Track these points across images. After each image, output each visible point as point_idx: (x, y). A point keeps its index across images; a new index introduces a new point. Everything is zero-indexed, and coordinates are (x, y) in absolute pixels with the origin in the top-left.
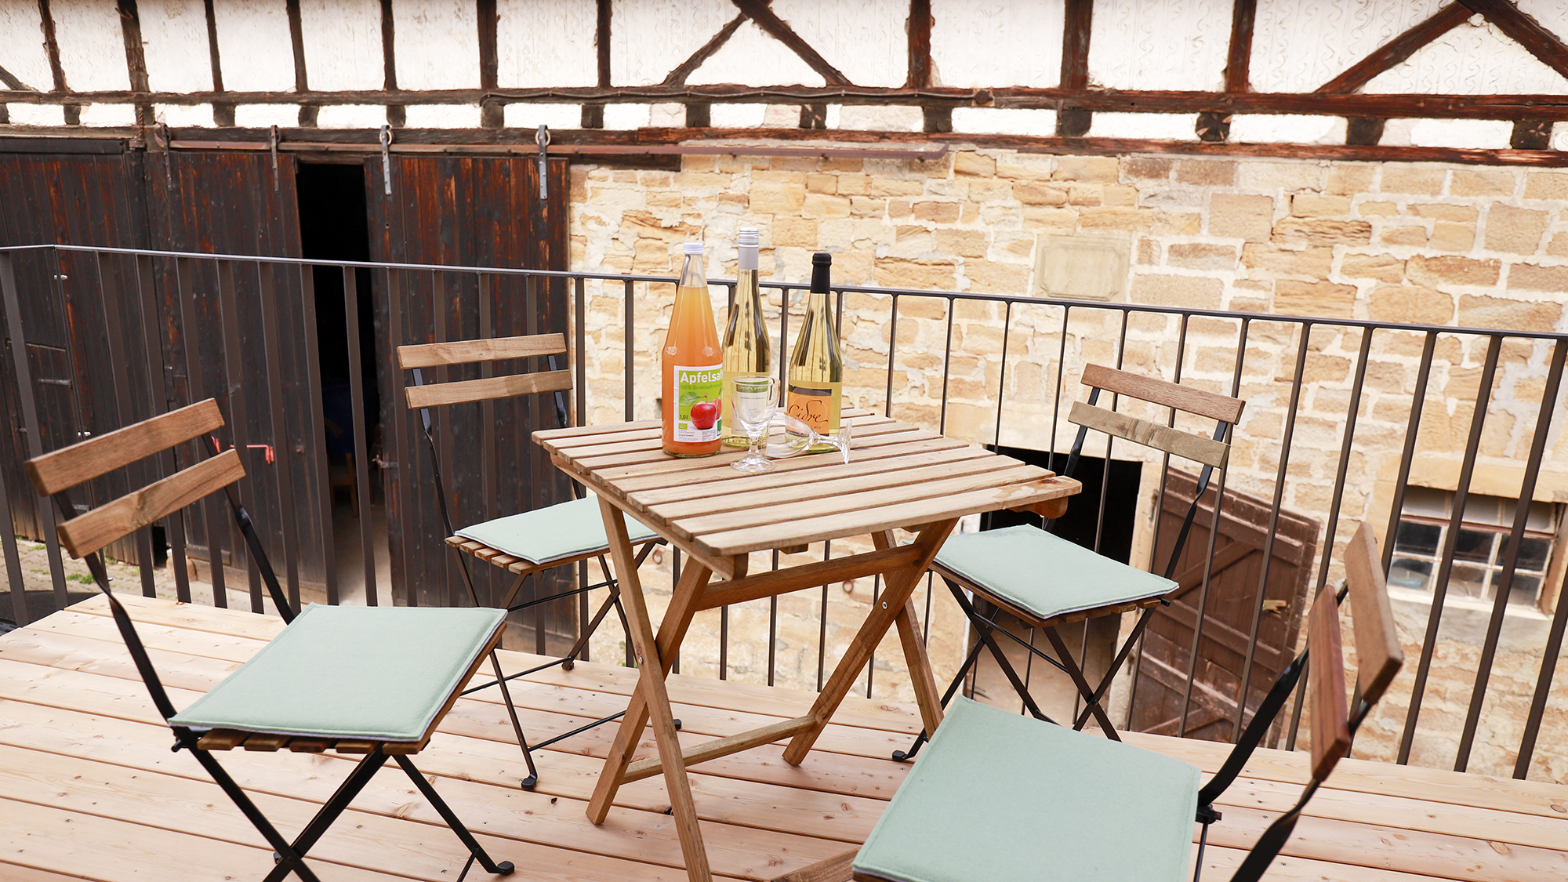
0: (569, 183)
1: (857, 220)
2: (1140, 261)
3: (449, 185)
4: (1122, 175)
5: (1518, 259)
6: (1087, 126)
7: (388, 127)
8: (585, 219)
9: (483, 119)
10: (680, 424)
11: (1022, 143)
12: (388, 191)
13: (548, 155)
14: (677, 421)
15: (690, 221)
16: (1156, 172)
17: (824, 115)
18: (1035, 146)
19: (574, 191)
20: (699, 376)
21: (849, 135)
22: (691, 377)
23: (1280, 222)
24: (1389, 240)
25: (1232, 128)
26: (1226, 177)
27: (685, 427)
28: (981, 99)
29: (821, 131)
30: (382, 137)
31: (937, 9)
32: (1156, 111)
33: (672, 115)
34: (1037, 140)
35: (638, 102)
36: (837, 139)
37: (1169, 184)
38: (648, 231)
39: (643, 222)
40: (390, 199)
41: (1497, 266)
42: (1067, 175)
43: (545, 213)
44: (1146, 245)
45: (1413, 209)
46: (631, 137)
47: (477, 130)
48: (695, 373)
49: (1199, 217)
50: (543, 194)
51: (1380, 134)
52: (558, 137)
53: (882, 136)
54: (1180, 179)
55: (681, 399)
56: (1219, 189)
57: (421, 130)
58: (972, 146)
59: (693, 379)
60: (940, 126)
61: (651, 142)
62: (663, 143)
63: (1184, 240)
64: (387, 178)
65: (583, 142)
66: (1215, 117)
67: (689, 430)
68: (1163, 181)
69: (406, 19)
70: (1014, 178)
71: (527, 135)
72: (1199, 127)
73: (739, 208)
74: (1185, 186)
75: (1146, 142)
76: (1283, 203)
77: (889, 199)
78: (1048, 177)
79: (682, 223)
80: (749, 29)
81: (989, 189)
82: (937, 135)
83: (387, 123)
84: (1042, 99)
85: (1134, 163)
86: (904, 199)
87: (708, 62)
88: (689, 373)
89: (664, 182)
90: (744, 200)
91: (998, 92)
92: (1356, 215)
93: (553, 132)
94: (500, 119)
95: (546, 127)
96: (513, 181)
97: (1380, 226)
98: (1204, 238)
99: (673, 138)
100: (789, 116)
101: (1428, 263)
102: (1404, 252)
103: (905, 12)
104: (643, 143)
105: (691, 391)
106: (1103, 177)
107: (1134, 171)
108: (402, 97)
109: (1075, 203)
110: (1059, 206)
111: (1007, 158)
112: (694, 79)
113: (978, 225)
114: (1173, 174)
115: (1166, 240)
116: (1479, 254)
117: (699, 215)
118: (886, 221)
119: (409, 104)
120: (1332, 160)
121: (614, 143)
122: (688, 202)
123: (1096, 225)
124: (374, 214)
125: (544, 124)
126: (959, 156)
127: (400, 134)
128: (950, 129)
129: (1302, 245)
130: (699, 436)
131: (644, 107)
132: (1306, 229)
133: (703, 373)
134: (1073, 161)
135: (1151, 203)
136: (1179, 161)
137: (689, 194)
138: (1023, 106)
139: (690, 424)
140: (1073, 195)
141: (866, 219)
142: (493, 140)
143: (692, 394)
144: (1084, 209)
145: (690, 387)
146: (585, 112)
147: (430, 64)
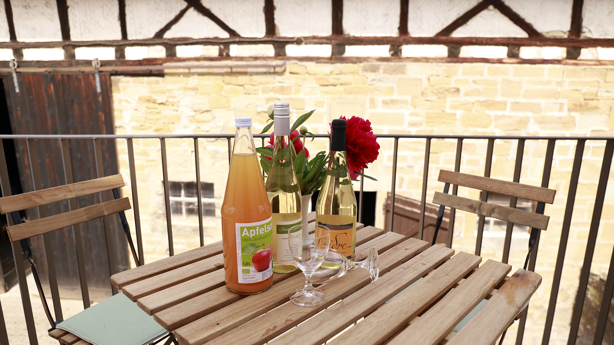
0: (111, 85)
1: (248, 96)
2: (370, 107)
3: (50, 87)
4: (360, 72)
5: (513, 100)
6: (343, 52)
7: (14, 60)
8: (120, 101)
9: (65, 55)
10: (243, 270)
11: (317, 60)
12: (17, 90)
13: (100, 72)
14: (240, 268)
15: (171, 100)
16: (374, 69)
17: (229, 50)
18: (323, 60)
19: (114, 88)
20: (257, 230)
21: (242, 59)
22: (251, 231)
23: (425, 89)
24: (467, 94)
25: (403, 51)
26: (402, 71)
27: (248, 271)
28: (298, 41)
29: (228, 57)
30: (11, 65)
31: (276, 2)
32: (372, 44)
33: (159, 52)
34: (323, 58)
35: (142, 46)
36: (236, 60)
37: (380, 74)
38: (151, 105)
39: (149, 101)
40: (19, 95)
41: (505, 104)
42: (337, 72)
43: (100, 99)
44: (372, 101)
45: (474, 82)
46: (140, 63)
47: (63, 61)
48: (255, 228)
49: (393, 88)
50: (99, 90)
51: (459, 53)
52: (104, 63)
53: (256, 58)
54: (384, 72)
55: (243, 250)
56: (400, 76)
57: (32, 61)
58: (296, 61)
59: (253, 233)
60: (281, 53)
61: (149, 65)
62: (155, 64)
63: (387, 98)
64: (16, 84)
65: (116, 65)
66: (396, 47)
67: (251, 274)
68: (377, 73)
69: (18, 7)
70: (315, 75)
71: (88, 63)
72: (390, 50)
73: (193, 93)
74: (387, 76)
75: (369, 58)
76: (425, 81)
77: (261, 86)
78: (329, 73)
79: (167, 101)
80: (192, 13)
81: (304, 80)
82: (280, 57)
83: (13, 58)
84: (325, 41)
85: (365, 67)
86: (268, 85)
87: (174, 27)
88: (249, 229)
89: (157, 82)
90: (195, 89)
91: (306, 38)
92: (453, 85)
93: (101, 61)
94: (73, 56)
95: (97, 59)
96: (83, 84)
97: (462, 89)
98: (395, 97)
99: (160, 62)
100: (214, 51)
101: (481, 103)
102: (472, 99)
103: (262, 4)
104: (146, 65)
105: (251, 242)
106: (353, 73)
107: (365, 70)
108: (20, 45)
109: (341, 84)
110: (334, 85)
111: (311, 66)
112: (168, 35)
113: (301, 96)
114: (381, 71)
115: (380, 98)
116: (499, 99)
117: (175, 97)
118: (261, 95)
119: (25, 48)
120: (443, 62)
121: (131, 65)
122: (170, 91)
123: (351, 93)
124: (11, 102)
125: (96, 58)
126: (290, 66)
127: (21, 63)
128: (285, 54)
129: (434, 98)
130: (259, 277)
131: (144, 48)
132: (435, 91)
133: (261, 226)
134: (339, 66)
135: (373, 83)
136: (383, 64)
137: (169, 87)
138: (316, 43)
139: (252, 268)
140: (341, 81)
141: (251, 95)
142: (71, 65)
143: (253, 245)
144: (346, 87)
145: (250, 239)
146: (116, 51)
147: (34, 29)
